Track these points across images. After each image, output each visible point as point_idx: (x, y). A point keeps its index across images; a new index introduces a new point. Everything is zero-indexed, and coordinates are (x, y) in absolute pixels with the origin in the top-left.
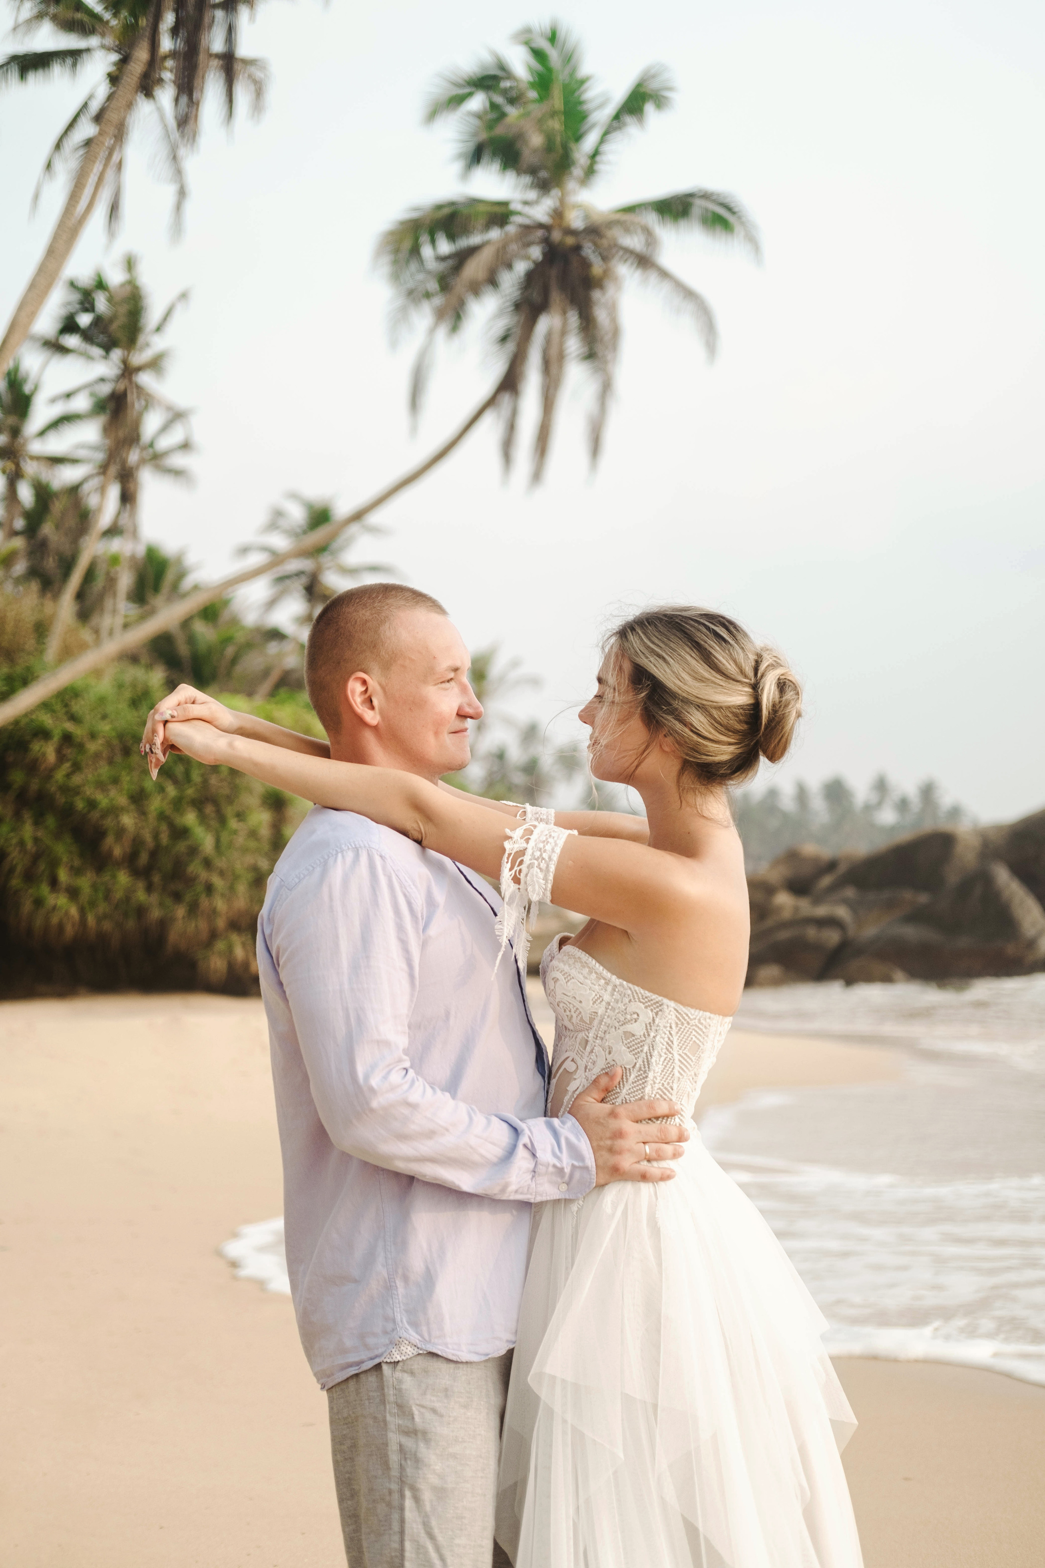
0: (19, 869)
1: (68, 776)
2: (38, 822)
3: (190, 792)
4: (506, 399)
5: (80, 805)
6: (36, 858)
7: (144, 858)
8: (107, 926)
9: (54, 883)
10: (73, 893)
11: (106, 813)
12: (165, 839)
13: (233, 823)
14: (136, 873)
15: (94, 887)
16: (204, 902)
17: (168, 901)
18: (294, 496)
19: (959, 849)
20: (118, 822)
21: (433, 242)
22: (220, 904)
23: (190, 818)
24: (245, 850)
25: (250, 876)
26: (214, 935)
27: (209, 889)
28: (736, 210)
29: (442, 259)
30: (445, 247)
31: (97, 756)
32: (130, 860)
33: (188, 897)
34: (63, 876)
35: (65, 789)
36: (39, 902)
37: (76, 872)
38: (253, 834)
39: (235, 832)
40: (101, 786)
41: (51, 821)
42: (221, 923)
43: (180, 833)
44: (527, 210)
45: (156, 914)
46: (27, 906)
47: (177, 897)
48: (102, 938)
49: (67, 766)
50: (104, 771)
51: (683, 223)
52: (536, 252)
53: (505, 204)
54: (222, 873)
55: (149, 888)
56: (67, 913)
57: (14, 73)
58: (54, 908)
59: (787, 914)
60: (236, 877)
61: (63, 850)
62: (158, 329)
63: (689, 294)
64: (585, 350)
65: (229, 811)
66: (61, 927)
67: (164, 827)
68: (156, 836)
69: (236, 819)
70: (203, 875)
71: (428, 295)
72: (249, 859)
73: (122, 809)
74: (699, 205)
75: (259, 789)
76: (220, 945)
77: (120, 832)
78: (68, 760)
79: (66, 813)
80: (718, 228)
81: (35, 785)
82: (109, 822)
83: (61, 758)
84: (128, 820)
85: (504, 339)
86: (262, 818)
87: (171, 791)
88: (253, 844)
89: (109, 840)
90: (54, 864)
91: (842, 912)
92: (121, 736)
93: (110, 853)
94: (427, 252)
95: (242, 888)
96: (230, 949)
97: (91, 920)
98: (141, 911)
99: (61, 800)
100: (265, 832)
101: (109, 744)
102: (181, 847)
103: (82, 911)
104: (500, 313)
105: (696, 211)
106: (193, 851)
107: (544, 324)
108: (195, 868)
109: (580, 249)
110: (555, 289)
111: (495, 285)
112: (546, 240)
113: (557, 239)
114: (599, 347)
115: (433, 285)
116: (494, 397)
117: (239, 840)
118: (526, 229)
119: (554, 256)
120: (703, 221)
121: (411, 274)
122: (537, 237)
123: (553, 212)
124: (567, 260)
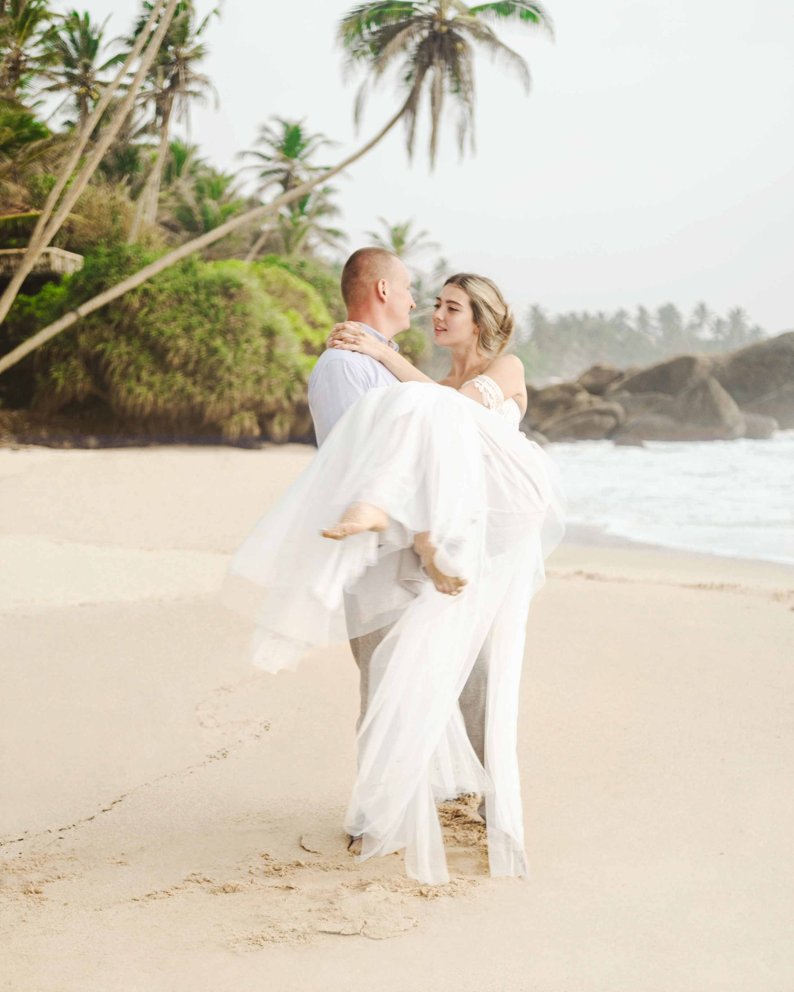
0: (118, 371)
1: (147, 315)
2: (129, 342)
3: (219, 326)
4: (408, 114)
5: (154, 333)
6: (129, 364)
7: (191, 366)
8: (170, 406)
9: (139, 379)
10: (151, 386)
11: (170, 338)
12: (204, 354)
13: (244, 346)
14: (188, 374)
15: (163, 382)
16: (227, 393)
17: (207, 392)
18: (277, 119)
19: (698, 368)
20: (176, 344)
21: (369, 27)
22: (237, 394)
23: (218, 342)
24: (252, 362)
25: (254, 377)
26: (232, 413)
27: (230, 385)
28: (540, 10)
29: (374, 34)
30: (374, 28)
31: (164, 303)
32: (183, 365)
33: (218, 390)
34: (144, 375)
35: (145, 324)
36: (130, 391)
37: (152, 373)
38: (256, 352)
39: (245, 351)
40: (165, 322)
41: (137, 343)
42: (237, 405)
43: (213, 351)
44: (421, 8)
45: (198, 399)
46: (123, 394)
47: (211, 389)
48: (167, 413)
49: (146, 310)
50: (168, 313)
51: (510, 17)
52: (425, 33)
53: (409, 5)
54: (238, 376)
55: (195, 383)
56: (146, 398)
58: (140, 394)
59: (585, 407)
60: (246, 379)
61: (144, 359)
62: (198, 32)
63: (513, 55)
64: (454, 88)
65: (242, 338)
66: (143, 407)
67: (204, 349)
68: (199, 352)
69: (245, 343)
70: (227, 376)
71: (364, 53)
72: (254, 368)
73: (178, 336)
74: (519, 7)
75: (259, 325)
76: (236, 418)
77: (178, 350)
78: (146, 306)
79: (146, 337)
80: (530, 20)
81: (126, 320)
82: (170, 344)
83: (143, 305)
84: (182, 343)
85: (408, 78)
86: (261, 342)
87: (208, 326)
88: (255, 358)
89: (171, 355)
90: (139, 368)
91: (617, 407)
92: (177, 291)
93: (171, 362)
94: (366, 32)
95: (249, 384)
96: (242, 420)
97: (160, 402)
98: (190, 397)
99: (143, 330)
100: (263, 351)
101: (169, 296)
102: (213, 359)
103: (156, 396)
104: (406, 63)
105: (517, 10)
106: (221, 362)
107: (430, 73)
108: (220, 372)
109: (449, 32)
110: (436, 55)
111: (404, 46)
112: (432, 26)
113: (437, 26)
114: (462, 86)
115: (367, 48)
116: (402, 112)
117: (248, 356)
118: (420, 19)
119: (435, 36)
120: (522, 16)
121: (355, 43)
122: (426, 23)
123: (436, 9)
124: (442, 39)
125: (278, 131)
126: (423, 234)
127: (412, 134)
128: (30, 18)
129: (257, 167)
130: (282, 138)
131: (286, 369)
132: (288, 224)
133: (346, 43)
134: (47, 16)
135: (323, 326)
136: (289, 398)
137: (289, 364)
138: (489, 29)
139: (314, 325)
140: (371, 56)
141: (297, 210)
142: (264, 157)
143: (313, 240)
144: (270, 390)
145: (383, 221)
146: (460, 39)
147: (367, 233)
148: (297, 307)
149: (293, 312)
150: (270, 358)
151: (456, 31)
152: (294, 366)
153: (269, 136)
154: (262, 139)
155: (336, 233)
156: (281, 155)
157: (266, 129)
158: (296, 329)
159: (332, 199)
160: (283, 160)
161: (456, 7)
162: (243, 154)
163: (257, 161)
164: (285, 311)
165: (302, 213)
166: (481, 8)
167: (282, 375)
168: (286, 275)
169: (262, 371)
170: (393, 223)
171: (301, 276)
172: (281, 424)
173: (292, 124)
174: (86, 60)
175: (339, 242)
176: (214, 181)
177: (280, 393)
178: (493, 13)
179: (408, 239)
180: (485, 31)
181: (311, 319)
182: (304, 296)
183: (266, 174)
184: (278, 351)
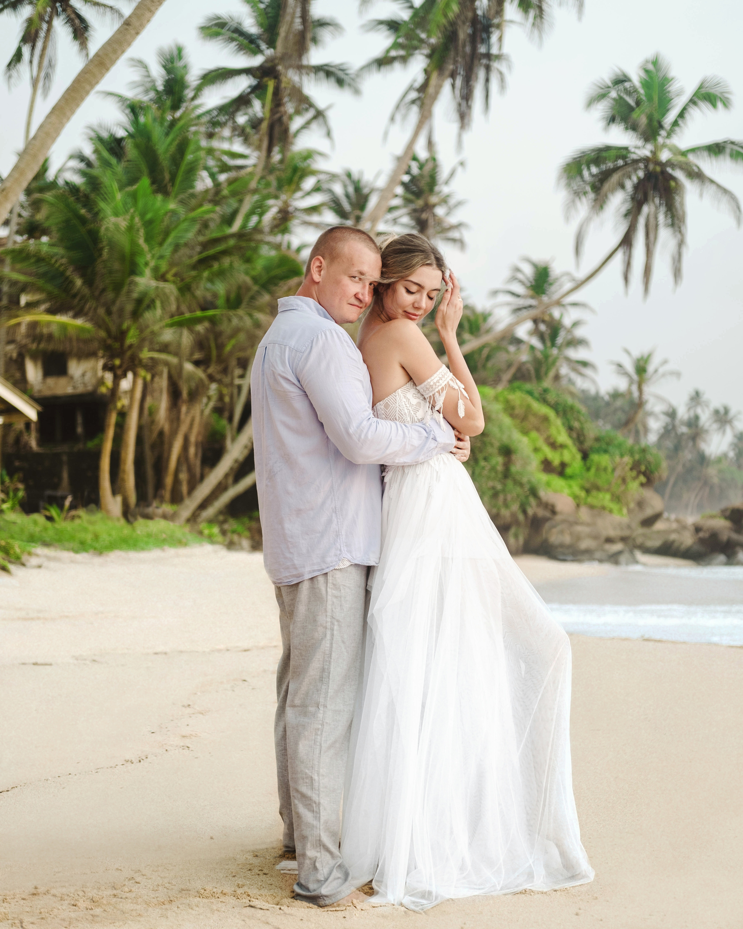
4: (625, 247)
13: (482, 463)
18: (528, 260)
21: (589, 168)
24: (489, 478)
29: (594, 176)
30: (594, 170)
38: (493, 469)
39: (483, 468)
44: (637, 151)
51: (721, 157)
52: (641, 174)
53: (626, 149)
57: (375, 67)
62: (446, 183)
63: (725, 191)
64: (669, 221)
69: (484, 461)
71: (585, 193)
72: (491, 484)
74: (729, 147)
75: (497, 444)
80: (739, 159)
85: (626, 215)
86: (498, 460)
94: (586, 173)
100: (500, 468)
104: (624, 201)
105: (728, 151)
107: (646, 209)
109: (663, 172)
110: (651, 193)
111: (622, 186)
112: (646, 167)
113: (651, 167)
114: (676, 222)
115: (588, 188)
116: (620, 245)
117: (485, 472)
118: (636, 162)
119: (649, 176)
120: (731, 156)
121: (577, 183)
122: (642, 165)
123: (651, 152)
124: (657, 178)
125: (528, 271)
126: (665, 362)
127: (628, 265)
128: (299, 174)
129: (508, 304)
130: (531, 279)
131: (521, 485)
132: (539, 355)
133: (568, 185)
134: (313, 173)
135: (562, 446)
136: (525, 512)
137: (525, 480)
138: (698, 168)
139: (553, 445)
140: (591, 195)
141: (549, 344)
142: (513, 294)
143: (564, 370)
144: (506, 505)
145: (627, 352)
146: (674, 179)
147: (612, 363)
148: (538, 430)
149: (534, 434)
150: (506, 474)
151: (669, 170)
152: (529, 482)
153: (520, 276)
154: (514, 279)
155: (585, 364)
156: (531, 292)
157: (518, 270)
158: (536, 450)
159: (579, 333)
160: (532, 297)
161: (670, 150)
162: (495, 293)
163: (509, 298)
164: (525, 432)
165: (553, 344)
166: (693, 150)
167: (518, 490)
168: (530, 400)
169: (499, 487)
170: (636, 353)
171: (544, 401)
172: (516, 536)
173: (542, 264)
174: (357, 212)
175: (588, 371)
176: (472, 318)
177: (515, 507)
178: (705, 154)
179: (651, 368)
180: (696, 170)
181: (552, 440)
182: (545, 419)
183: (517, 310)
184: (514, 469)
